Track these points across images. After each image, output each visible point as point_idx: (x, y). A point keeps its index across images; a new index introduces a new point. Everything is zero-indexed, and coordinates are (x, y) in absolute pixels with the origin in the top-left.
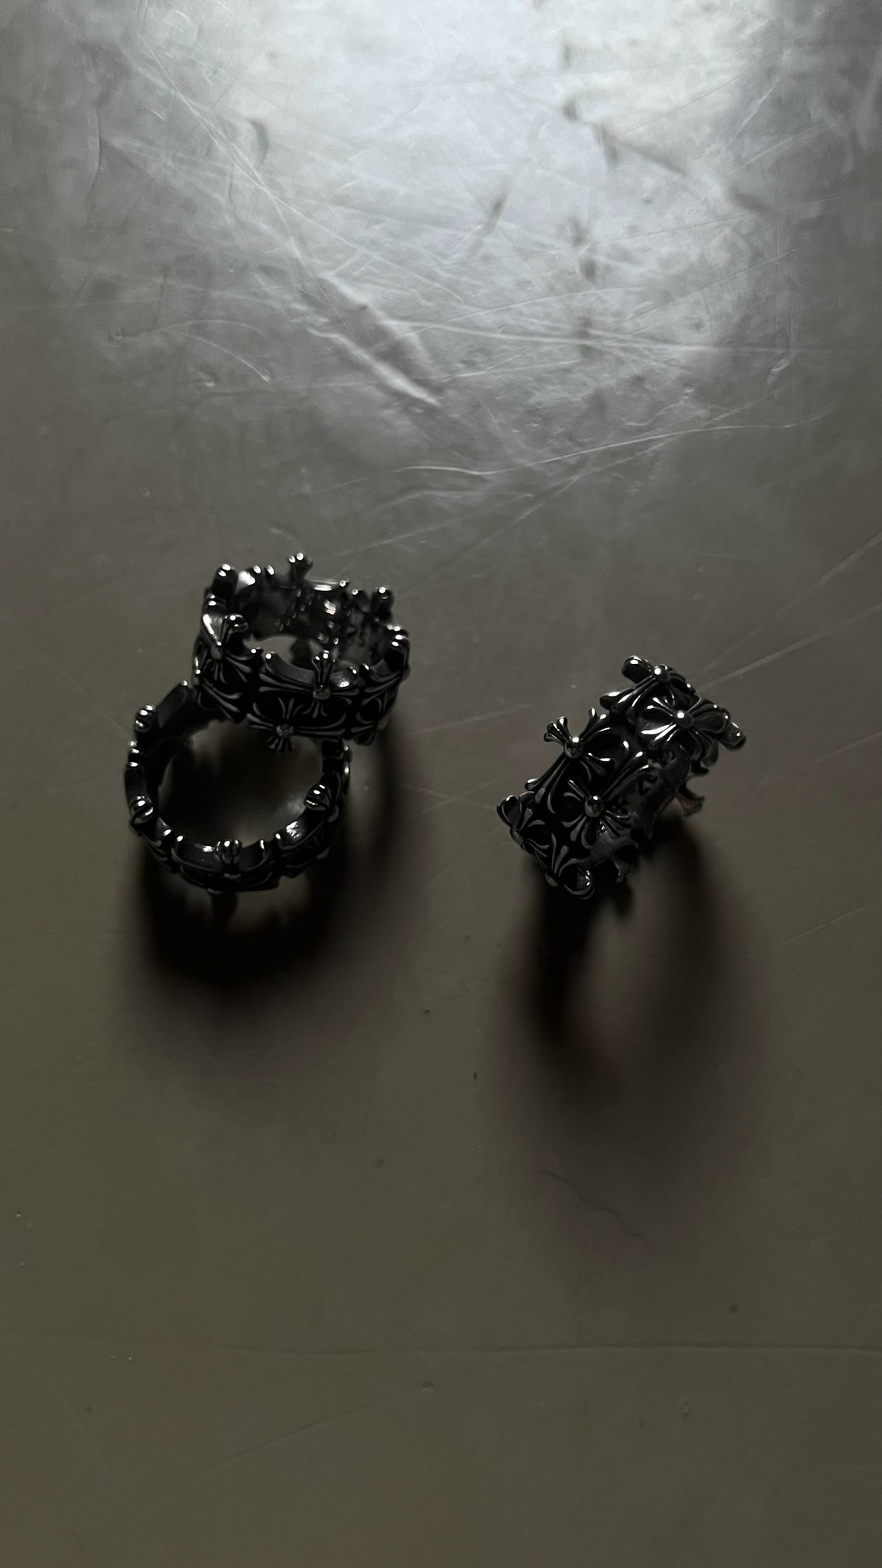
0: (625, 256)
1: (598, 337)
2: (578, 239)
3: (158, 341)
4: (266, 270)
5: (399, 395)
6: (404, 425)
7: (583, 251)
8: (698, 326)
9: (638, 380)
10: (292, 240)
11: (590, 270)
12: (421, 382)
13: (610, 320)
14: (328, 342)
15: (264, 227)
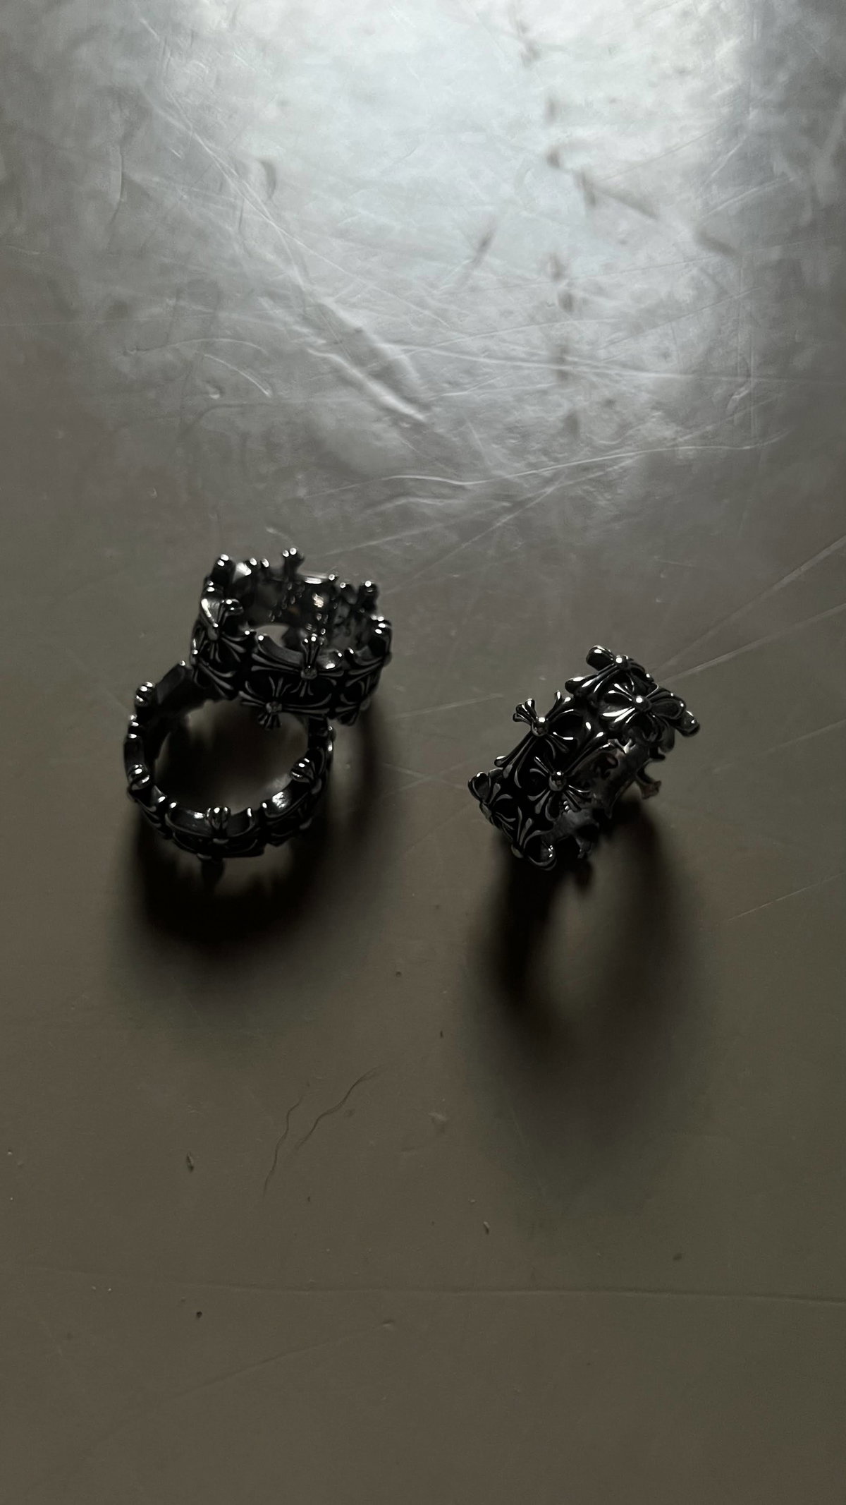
0: (600, 291)
1: (575, 363)
2: (558, 274)
3: (169, 356)
4: (272, 295)
5: (390, 411)
6: (393, 439)
7: (562, 285)
8: (666, 355)
9: (610, 403)
10: (296, 268)
11: (568, 303)
12: (410, 400)
13: (586, 348)
14: (325, 361)
15: (270, 256)
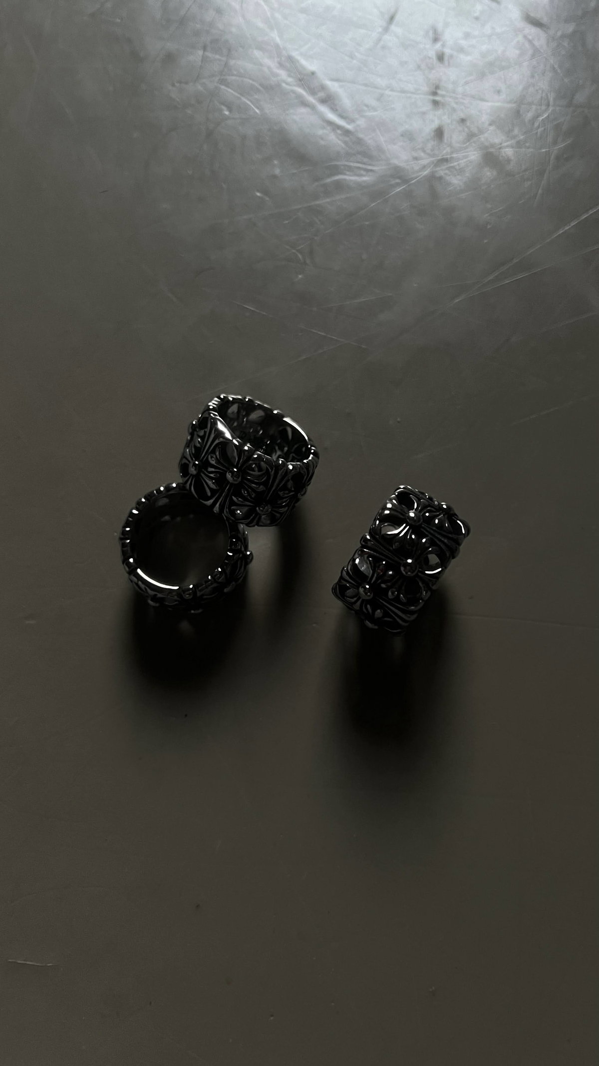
1: (443, 96)
2: (436, 40)
3: (200, 88)
4: (260, 48)
5: (330, 123)
6: (334, 140)
7: (438, 46)
8: (499, 92)
9: (463, 121)
10: (276, 32)
11: (441, 58)
12: (341, 116)
13: (450, 86)
14: (294, 92)
15: (260, 25)
